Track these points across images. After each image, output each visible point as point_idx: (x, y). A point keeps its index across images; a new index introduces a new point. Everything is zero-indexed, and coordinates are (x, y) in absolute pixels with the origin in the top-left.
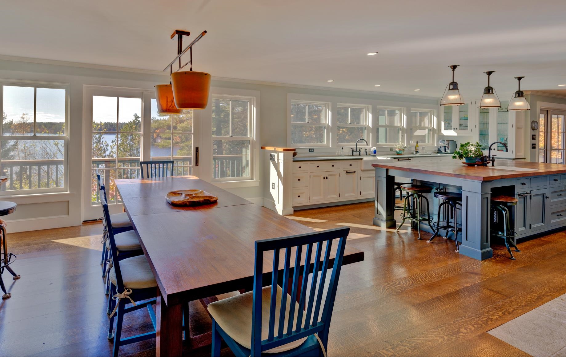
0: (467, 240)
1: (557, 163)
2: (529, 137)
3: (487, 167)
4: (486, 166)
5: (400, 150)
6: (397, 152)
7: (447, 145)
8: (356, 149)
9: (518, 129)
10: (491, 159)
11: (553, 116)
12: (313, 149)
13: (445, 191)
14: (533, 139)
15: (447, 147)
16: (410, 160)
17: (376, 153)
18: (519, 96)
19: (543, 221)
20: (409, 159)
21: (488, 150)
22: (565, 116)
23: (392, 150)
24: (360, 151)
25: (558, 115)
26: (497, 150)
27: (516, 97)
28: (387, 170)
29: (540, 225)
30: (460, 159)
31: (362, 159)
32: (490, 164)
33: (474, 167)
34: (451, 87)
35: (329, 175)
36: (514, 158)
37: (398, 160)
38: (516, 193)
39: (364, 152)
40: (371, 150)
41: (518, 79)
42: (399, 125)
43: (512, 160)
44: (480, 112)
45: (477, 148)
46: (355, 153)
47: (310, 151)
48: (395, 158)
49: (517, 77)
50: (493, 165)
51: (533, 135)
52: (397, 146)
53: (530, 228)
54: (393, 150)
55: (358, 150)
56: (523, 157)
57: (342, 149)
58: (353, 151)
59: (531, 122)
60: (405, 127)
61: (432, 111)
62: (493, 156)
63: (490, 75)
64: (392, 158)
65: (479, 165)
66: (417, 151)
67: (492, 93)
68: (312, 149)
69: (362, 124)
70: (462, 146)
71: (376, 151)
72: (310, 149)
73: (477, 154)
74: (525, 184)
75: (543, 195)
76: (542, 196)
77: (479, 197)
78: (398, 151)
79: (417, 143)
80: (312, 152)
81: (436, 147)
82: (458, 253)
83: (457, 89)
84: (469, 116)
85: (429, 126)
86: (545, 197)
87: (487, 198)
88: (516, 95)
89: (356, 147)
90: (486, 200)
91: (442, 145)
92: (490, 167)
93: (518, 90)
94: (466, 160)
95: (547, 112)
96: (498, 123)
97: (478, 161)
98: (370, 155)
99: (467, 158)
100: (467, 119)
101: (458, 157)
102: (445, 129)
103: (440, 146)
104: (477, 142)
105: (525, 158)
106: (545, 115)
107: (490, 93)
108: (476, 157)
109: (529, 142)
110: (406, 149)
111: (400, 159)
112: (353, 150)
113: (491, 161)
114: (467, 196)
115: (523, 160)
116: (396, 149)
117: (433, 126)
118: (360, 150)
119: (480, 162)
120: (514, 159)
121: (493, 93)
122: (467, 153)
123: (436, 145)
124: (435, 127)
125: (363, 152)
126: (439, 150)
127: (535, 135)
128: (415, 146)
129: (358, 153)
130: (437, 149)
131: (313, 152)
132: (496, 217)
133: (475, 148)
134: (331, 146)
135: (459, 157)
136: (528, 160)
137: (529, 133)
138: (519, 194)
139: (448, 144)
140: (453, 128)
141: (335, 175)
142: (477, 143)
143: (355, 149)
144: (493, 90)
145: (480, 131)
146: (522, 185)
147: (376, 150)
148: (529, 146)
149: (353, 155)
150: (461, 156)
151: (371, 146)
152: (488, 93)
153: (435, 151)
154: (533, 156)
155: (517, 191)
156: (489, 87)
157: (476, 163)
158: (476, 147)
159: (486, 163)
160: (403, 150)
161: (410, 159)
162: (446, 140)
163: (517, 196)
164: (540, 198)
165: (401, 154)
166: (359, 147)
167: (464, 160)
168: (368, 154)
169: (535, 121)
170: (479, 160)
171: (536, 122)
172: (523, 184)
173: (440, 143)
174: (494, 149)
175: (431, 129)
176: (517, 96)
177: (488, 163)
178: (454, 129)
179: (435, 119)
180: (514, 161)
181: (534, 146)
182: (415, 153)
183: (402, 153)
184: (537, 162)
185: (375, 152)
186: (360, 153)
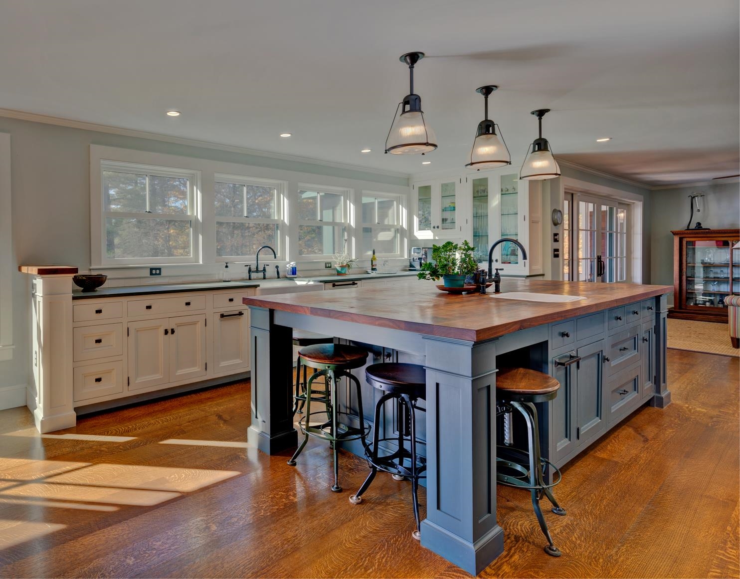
0: (438, 508)
1: (586, 281)
2: (550, 238)
3: (486, 296)
4: (484, 293)
5: (342, 267)
6: (338, 271)
7: (424, 256)
8: (257, 267)
9: (533, 222)
10: (493, 277)
11: (581, 203)
12: (160, 269)
13: (395, 361)
14: (556, 240)
15: (424, 260)
16: (357, 284)
17: (295, 274)
18: (539, 149)
19: (598, 414)
20: (354, 284)
21: (488, 262)
22: (595, 205)
23: (329, 267)
24: (264, 270)
25: (586, 202)
26: (501, 262)
27: (534, 151)
28: (272, 313)
29: (593, 423)
30: (434, 280)
31: (256, 286)
32: (492, 289)
33: (461, 296)
34: (408, 107)
35: (179, 325)
36: (528, 274)
37: (334, 285)
38: (550, 359)
39: (274, 272)
40: (286, 267)
41: (538, 115)
42: (343, 221)
43: (524, 278)
44: (474, 197)
45: (465, 255)
46: (253, 275)
47: (151, 274)
48: (326, 282)
49: (537, 111)
50: (497, 291)
51: (556, 235)
52: (337, 259)
53: (578, 438)
54: (331, 267)
55: (261, 268)
56: (541, 273)
57: (227, 267)
58: (250, 271)
59: (552, 210)
60: (353, 224)
61: (400, 197)
62: (497, 270)
63: (490, 96)
64: (321, 282)
65: (470, 292)
66: (374, 267)
67: (494, 133)
68: (156, 269)
69: (272, 218)
70: (436, 249)
71: (297, 269)
72: (151, 269)
73: (465, 268)
74: (567, 335)
75: (599, 355)
76: (597, 357)
77: (467, 386)
78: (339, 269)
79: (374, 253)
80: (156, 274)
81: (407, 259)
82: (419, 541)
83: (420, 110)
84: (456, 204)
85: (395, 224)
86: (602, 359)
87: (489, 387)
88: (534, 147)
89: (256, 262)
90: (485, 392)
91: (416, 256)
92: (491, 296)
93: (538, 137)
94: (445, 282)
95: (571, 196)
96: (502, 215)
97: (469, 283)
98: (286, 277)
99: (447, 276)
100: (454, 210)
101: (429, 276)
102: (420, 229)
103: (413, 258)
104: (465, 241)
105: (543, 275)
106: (569, 202)
107: (489, 133)
108: (464, 275)
109: (550, 245)
110: (354, 265)
111: (336, 284)
112: (250, 268)
113: (494, 283)
114: (437, 385)
115: (540, 278)
116: (336, 266)
117: (401, 224)
118: (264, 268)
119: (473, 284)
120: (528, 276)
121: (496, 134)
122: (446, 265)
123: (406, 257)
124: (405, 226)
125: (271, 271)
126: (411, 266)
127: (558, 234)
128: (371, 259)
129: (261, 275)
130: (409, 264)
131: (160, 274)
132: (510, 428)
133: (462, 253)
134: (201, 262)
135: (431, 276)
136: (548, 277)
137: (550, 230)
138: (556, 362)
139: (426, 254)
140: (432, 226)
141: (195, 323)
142: (466, 243)
143: (253, 268)
144: (496, 126)
145: (474, 229)
146: (561, 338)
147: (295, 268)
148: (550, 253)
149: (250, 279)
150: (435, 274)
151: (288, 260)
152: (486, 134)
153: (406, 267)
154: (556, 270)
155: (553, 354)
156: (486, 120)
157: (466, 287)
158: (465, 252)
159: (483, 287)
160: (348, 266)
161: (356, 282)
162: (423, 248)
163: (554, 365)
164: (594, 360)
165: (345, 274)
166: (264, 263)
167: (441, 281)
168: (281, 274)
169: (558, 209)
170: (471, 281)
171: (560, 211)
172: (564, 335)
173: (413, 253)
174: (497, 261)
175: (398, 229)
176: (537, 149)
177: (488, 286)
178: (434, 227)
179: (404, 212)
180: (528, 280)
181: (556, 254)
182: (370, 271)
183: (347, 273)
184: (561, 280)
185: (294, 271)
186: (264, 275)
